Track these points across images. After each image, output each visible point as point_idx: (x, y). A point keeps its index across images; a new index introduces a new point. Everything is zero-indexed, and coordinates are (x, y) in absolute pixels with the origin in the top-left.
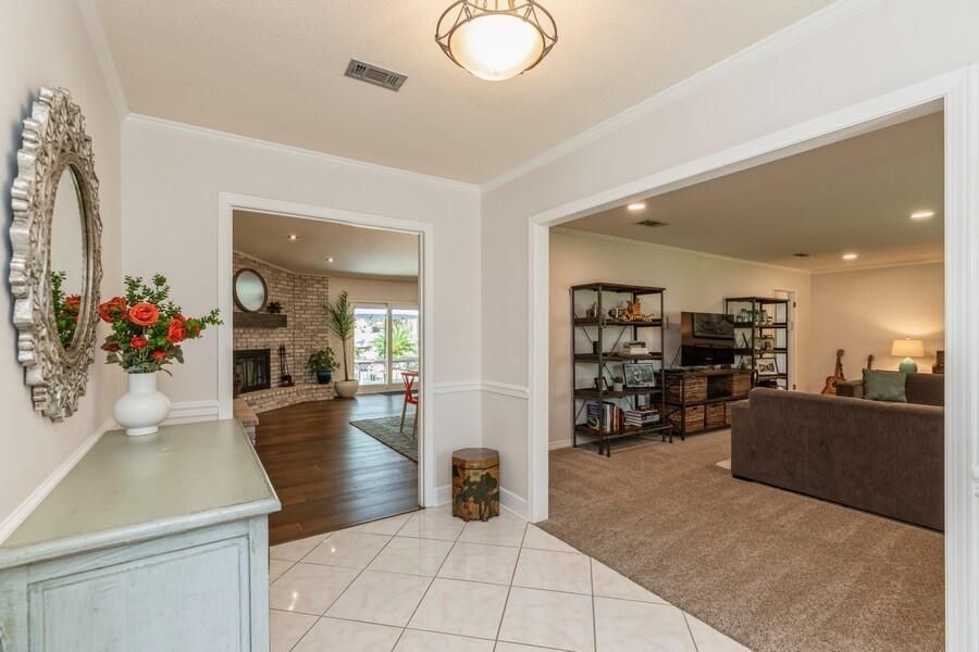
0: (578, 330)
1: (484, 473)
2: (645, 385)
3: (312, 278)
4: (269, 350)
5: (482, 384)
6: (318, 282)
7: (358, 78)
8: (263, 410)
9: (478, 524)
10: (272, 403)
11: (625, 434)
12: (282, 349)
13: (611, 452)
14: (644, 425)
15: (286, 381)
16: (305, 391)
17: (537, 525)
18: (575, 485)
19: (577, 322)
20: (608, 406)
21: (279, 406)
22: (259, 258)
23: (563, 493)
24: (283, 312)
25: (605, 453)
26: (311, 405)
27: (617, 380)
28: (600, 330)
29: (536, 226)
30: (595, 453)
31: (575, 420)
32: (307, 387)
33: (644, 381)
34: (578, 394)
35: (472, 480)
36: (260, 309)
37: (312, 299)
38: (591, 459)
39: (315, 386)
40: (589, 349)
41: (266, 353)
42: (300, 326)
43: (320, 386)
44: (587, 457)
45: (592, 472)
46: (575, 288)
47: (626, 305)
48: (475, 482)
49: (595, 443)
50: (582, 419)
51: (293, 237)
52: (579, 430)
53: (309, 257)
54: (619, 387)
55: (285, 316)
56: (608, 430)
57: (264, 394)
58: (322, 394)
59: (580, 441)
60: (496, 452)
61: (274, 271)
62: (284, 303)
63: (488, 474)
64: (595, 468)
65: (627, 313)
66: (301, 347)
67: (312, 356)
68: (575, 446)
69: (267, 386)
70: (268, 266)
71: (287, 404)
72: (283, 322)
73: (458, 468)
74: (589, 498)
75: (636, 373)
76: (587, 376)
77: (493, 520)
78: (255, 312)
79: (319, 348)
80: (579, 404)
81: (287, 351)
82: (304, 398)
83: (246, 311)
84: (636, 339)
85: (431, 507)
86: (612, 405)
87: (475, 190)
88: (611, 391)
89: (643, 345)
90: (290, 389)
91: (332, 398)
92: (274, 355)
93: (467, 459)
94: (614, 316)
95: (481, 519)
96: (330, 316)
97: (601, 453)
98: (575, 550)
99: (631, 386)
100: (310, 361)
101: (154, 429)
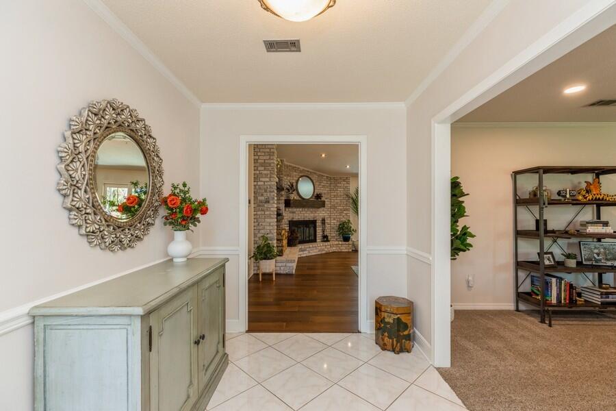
0: (521, 210)
1: (396, 317)
2: (609, 263)
3: (340, 178)
4: (316, 221)
5: (407, 250)
6: (344, 181)
7: (274, 51)
8: (310, 254)
9: (390, 354)
10: (315, 251)
11: (573, 309)
12: (323, 221)
13: (553, 322)
14: (603, 303)
15: (325, 238)
16: (335, 245)
17: (438, 369)
18: (495, 344)
19: (518, 202)
20: (554, 280)
21: (320, 253)
22: (311, 169)
23: (479, 348)
24: (323, 199)
25: (547, 322)
26: (338, 254)
27: (569, 256)
28: (541, 210)
29: (436, 125)
30: (536, 320)
31: (517, 287)
32: (336, 243)
33: (607, 260)
34: (519, 265)
35: (386, 320)
36: (311, 198)
37: (341, 191)
38: (528, 324)
39: (340, 243)
40: (531, 226)
41: (314, 222)
42: (334, 207)
43: (344, 243)
44: (525, 323)
45: (522, 337)
46: (516, 173)
47: (584, 185)
48: (389, 323)
49: (538, 312)
50: (526, 287)
51: (323, 155)
52: (520, 296)
53: (334, 166)
54: (572, 263)
55: (324, 201)
56: (554, 301)
57: (311, 245)
58: (345, 247)
59: (522, 307)
60: (412, 303)
61: (319, 176)
62: (325, 194)
63: (398, 318)
64: (527, 334)
65: (584, 193)
66: (334, 220)
67: (340, 225)
68: (517, 310)
69: (315, 241)
70: (315, 173)
71: (323, 252)
72: (323, 205)
73: (378, 309)
74: (504, 360)
75: (596, 251)
76: (530, 250)
77: (404, 355)
78: (308, 199)
79: (344, 219)
80: (522, 274)
81: (326, 221)
82: (334, 249)
83: (304, 199)
84: (599, 217)
85: (365, 333)
86: (561, 279)
87: (401, 106)
88: (559, 265)
89: (606, 224)
90: (326, 244)
91: (350, 250)
92: (319, 223)
93: (385, 304)
94: (565, 196)
95: (393, 350)
96: (351, 201)
97: (543, 321)
98: (459, 402)
99: (588, 263)
100: (339, 228)
101: (184, 259)
